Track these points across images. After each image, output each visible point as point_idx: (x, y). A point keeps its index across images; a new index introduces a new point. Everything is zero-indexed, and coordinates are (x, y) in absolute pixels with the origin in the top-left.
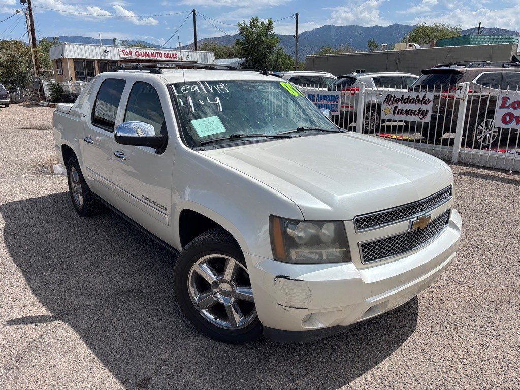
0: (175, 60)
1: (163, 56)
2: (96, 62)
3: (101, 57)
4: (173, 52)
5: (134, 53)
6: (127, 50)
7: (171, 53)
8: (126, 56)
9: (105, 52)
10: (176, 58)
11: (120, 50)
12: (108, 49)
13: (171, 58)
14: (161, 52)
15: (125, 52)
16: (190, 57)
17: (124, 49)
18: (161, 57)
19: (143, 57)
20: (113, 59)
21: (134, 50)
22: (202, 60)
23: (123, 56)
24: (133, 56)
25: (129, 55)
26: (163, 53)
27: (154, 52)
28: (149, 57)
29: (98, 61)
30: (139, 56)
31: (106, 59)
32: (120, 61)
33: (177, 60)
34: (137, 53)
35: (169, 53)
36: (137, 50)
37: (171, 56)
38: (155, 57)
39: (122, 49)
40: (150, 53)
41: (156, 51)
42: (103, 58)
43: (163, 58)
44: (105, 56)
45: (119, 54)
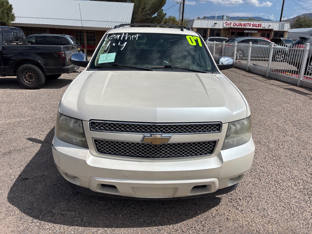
0: (259, 28)
1: (252, 25)
2: (209, 30)
3: (212, 27)
4: (259, 23)
5: (232, 24)
6: (229, 22)
7: (257, 23)
8: (227, 26)
9: (215, 24)
10: (260, 27)
11: (224, 22)
12: (217, 22)
13: (257, 27)
14: (251, 23)
15: (227, 24)
16: (271, 26)
17: (227, 21)
18: (250, 26)
19: (238, 26)
20: (219, 28)
21: (233, 22)
22: (279, 28)
23: (225, 26)
24: (232, 26)
25: (229, 25)
26: (252, 23)
27: (246, 23)
28: (242, 26)
29: (210, 29)
30: (235, 26)
31: (215, 28)
32: (223, 29)
33: (261, 28)
34: (234, 24)
35: (256, 23)
36: (235, 22)
37: (257, 26)
38: (246, 26)
39: (226, 22)
40: (243, 24)
41: (247, 23)
42: (213, 28)
43: (251, 27)
44: (214, 27)
45: (223, 25)
